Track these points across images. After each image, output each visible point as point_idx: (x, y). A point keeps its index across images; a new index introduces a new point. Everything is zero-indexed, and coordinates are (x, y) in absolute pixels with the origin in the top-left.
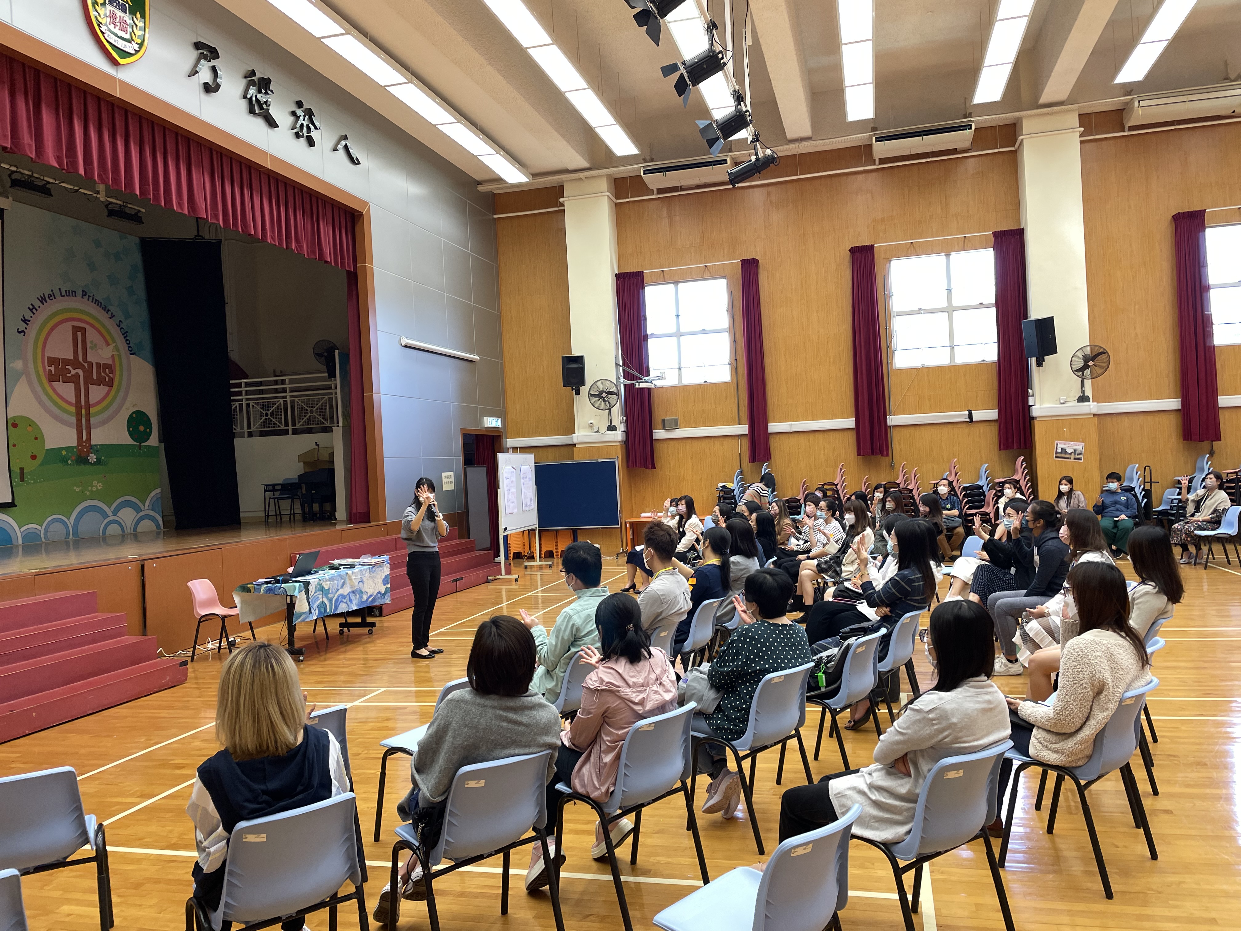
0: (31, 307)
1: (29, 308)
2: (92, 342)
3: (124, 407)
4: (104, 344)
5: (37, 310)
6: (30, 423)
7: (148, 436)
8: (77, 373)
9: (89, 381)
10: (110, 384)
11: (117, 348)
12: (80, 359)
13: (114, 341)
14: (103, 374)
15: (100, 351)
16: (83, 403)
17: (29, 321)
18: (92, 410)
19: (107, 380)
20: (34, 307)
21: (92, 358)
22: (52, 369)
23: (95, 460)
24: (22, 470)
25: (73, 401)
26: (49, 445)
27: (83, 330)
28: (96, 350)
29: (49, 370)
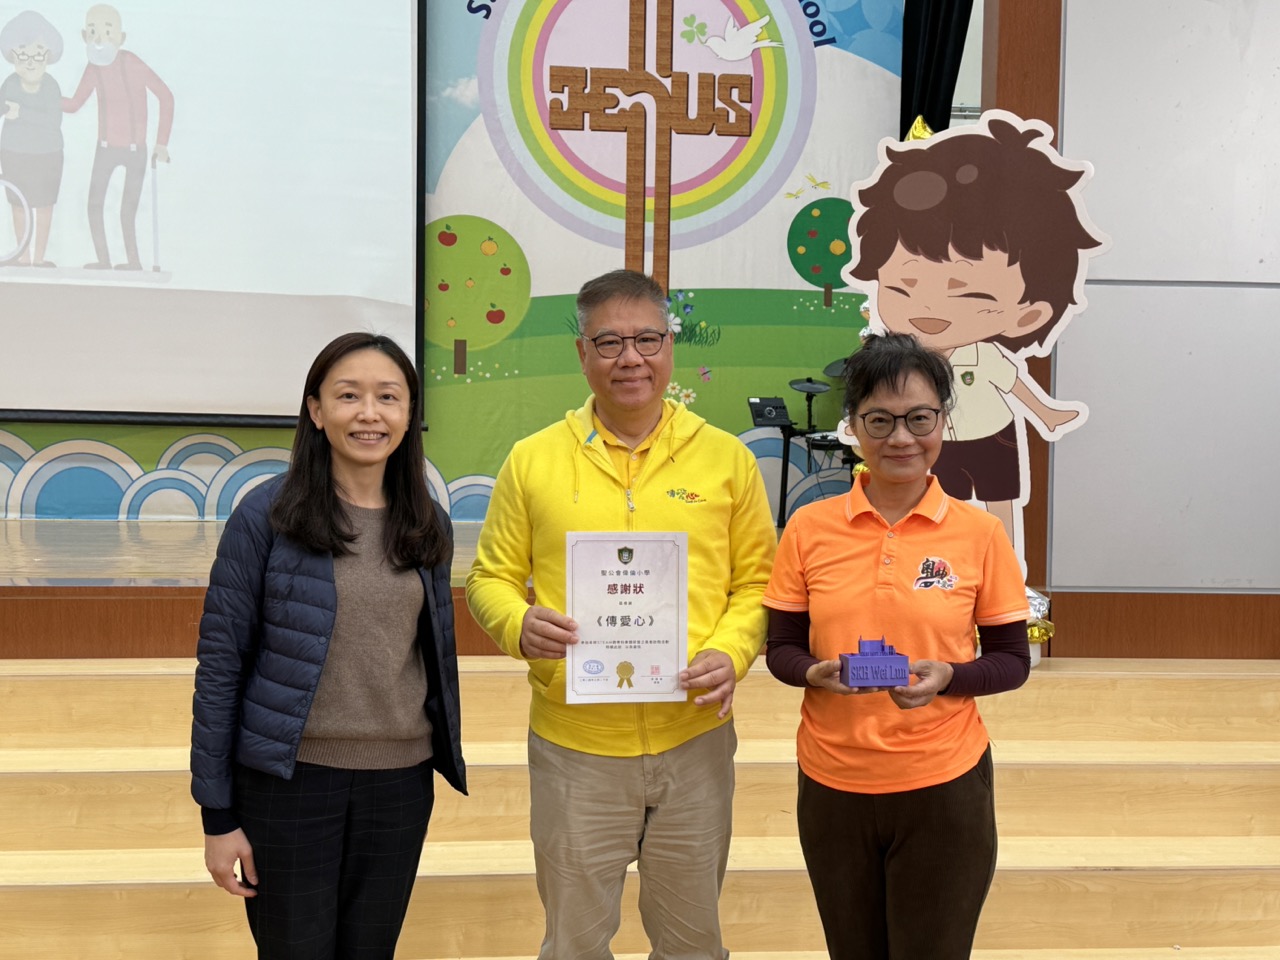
2: (690, 20)
3: (785, 189)
4: (731, 20)
6: (492, 233)
8: (638, 106)
9: (674, 120)
10: (742, 130)
11: (772, 30)
12: (651, 67)
13: (764, 11)
14: (719, 104)
15: (713, 43)
16: (650, 182)
18: (676, 201)
19: (732, 119)
21: (687, 59)
22: (564, 98)
23: (678, 329)
24: (460, 346)
25: (622, 178)
26: (541, 288)
28: (703, 39)
29: (553, 101)
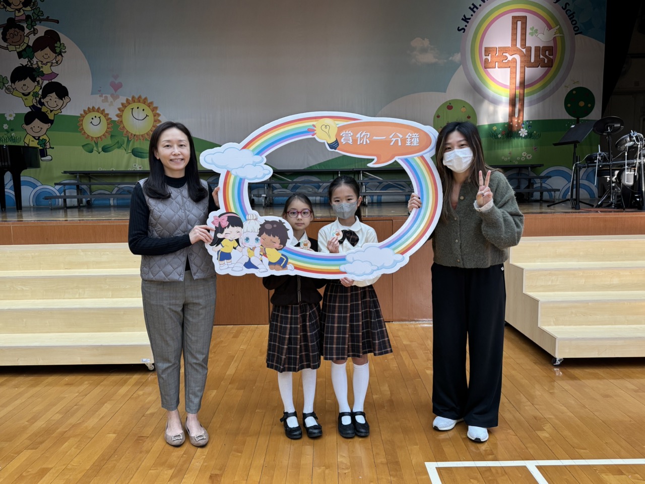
0: (472, 7)
1: (470, 8)
2: (532, 29)
3: (563, 85)
4: (546, 27)
5: (477, 8)
6: (465, 105)
7: (588, 111)
8: (514, 58)
9: (526, 63)
10: (549, 65)
11: (560, 31)
12: (519, 45)
13: (557, 23)
14: (541, 57)
15: (540, 36)
16: (518, 84)
17: (470, 19)
18: (526, 90)
19: (546, 61)
20: (475, 6)
22: (489, 58)
23: (526, 134)
27: (524, 20)
28: (536, 35)
29: (486, 59)
